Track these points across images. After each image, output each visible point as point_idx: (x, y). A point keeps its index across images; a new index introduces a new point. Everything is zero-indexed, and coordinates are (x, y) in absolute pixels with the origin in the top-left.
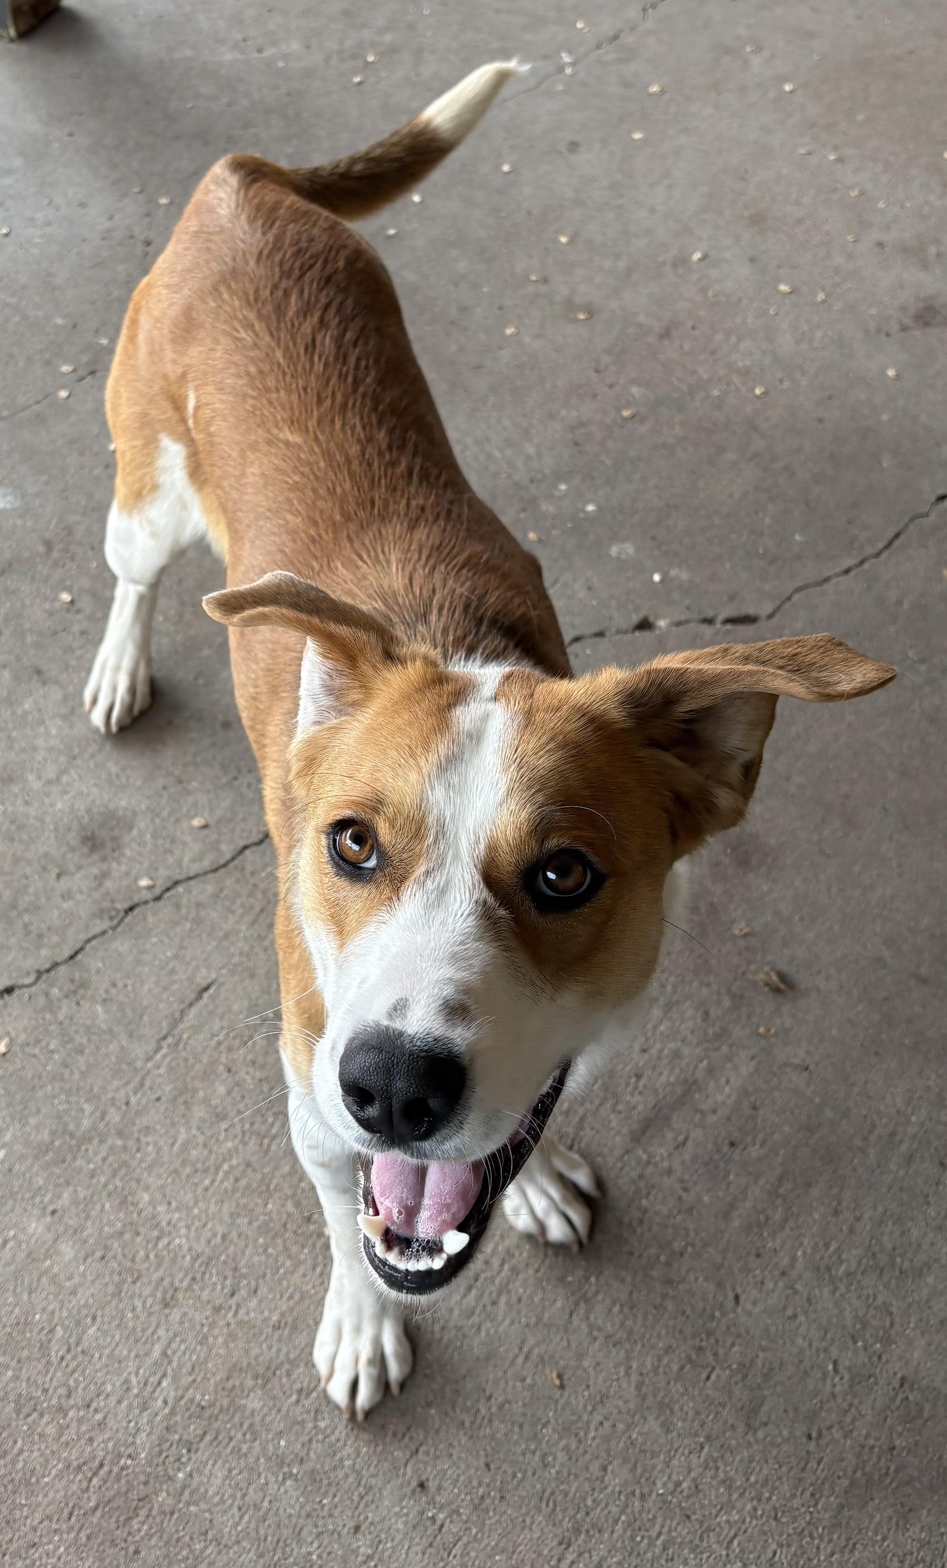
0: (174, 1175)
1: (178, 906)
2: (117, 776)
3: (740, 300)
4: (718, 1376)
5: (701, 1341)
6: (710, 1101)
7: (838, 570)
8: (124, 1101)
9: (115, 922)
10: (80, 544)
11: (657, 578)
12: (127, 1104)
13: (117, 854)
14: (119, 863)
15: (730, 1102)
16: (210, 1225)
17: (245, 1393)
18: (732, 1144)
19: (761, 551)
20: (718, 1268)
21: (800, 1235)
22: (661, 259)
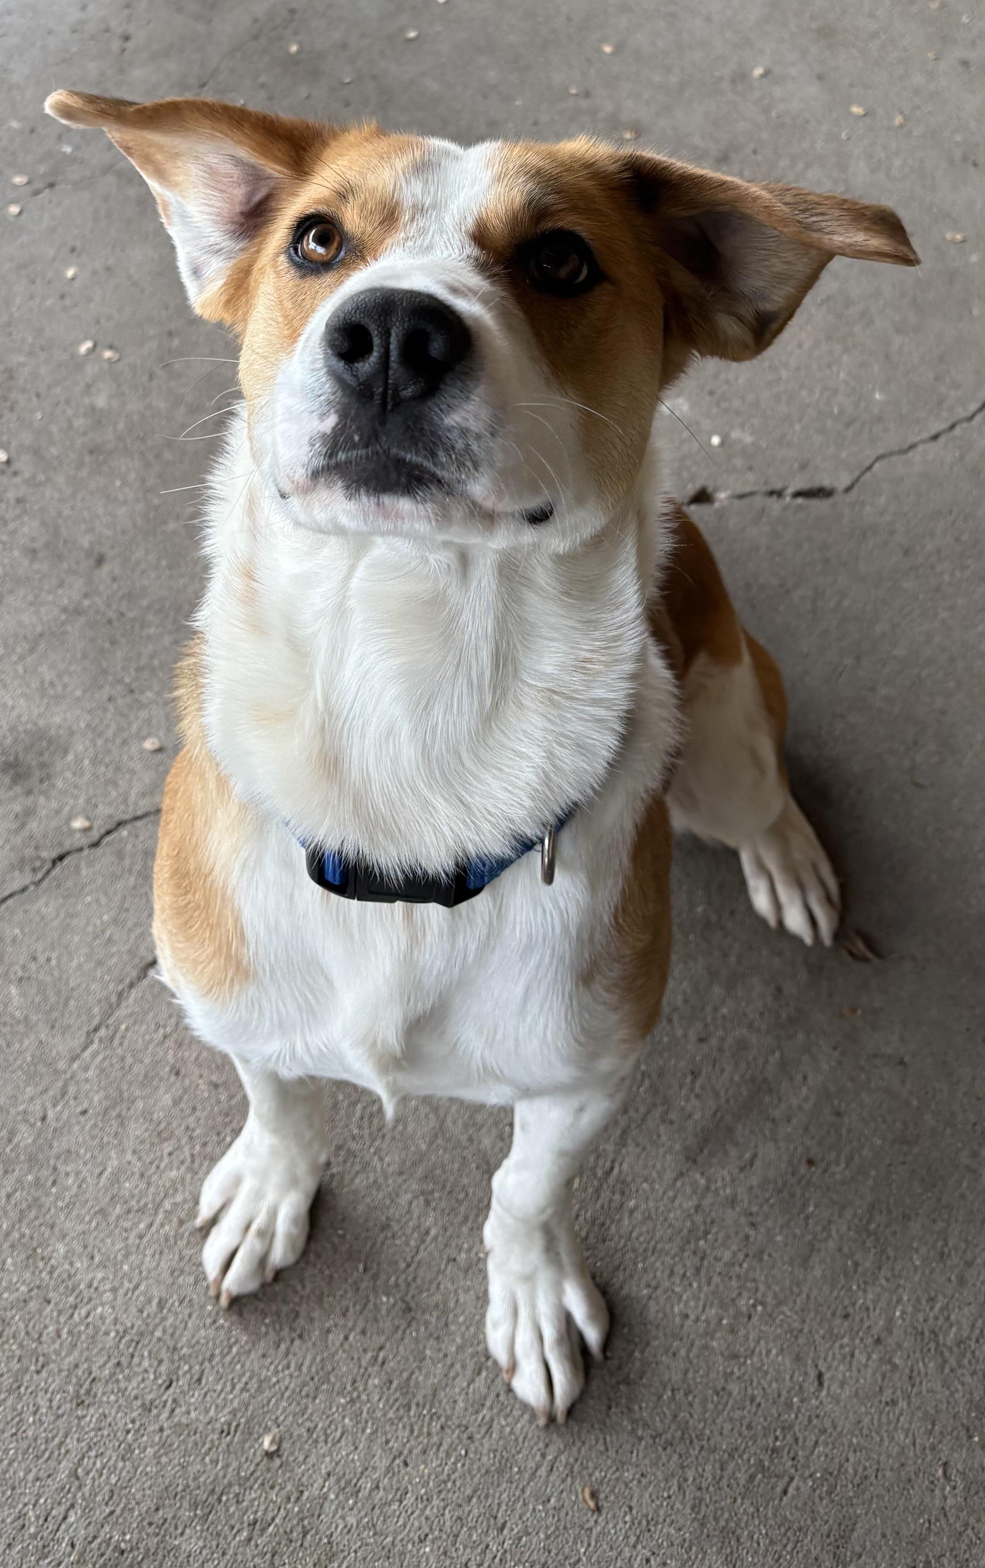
0: (99, 1217)
1: (120, 855)
2: (52, 683)
3: (807, 122)
4: (798, 1489)
5: (776, 1438)
6: (783, 1106)
7: (925, 435)
8: (39, 1115)
9: (39, 876)
10: (24, 391)
11: (716, 440)
12: (44, 1119)
13: (44, 786)
14: (48, 798)
15: (807, 1106)
16: (142, 1288)
17: (180, 1530)
18: (810, 1162)
19: (836, 410)
20: (796, 1334)
21: (899, 1286)
22: (717, 74)
